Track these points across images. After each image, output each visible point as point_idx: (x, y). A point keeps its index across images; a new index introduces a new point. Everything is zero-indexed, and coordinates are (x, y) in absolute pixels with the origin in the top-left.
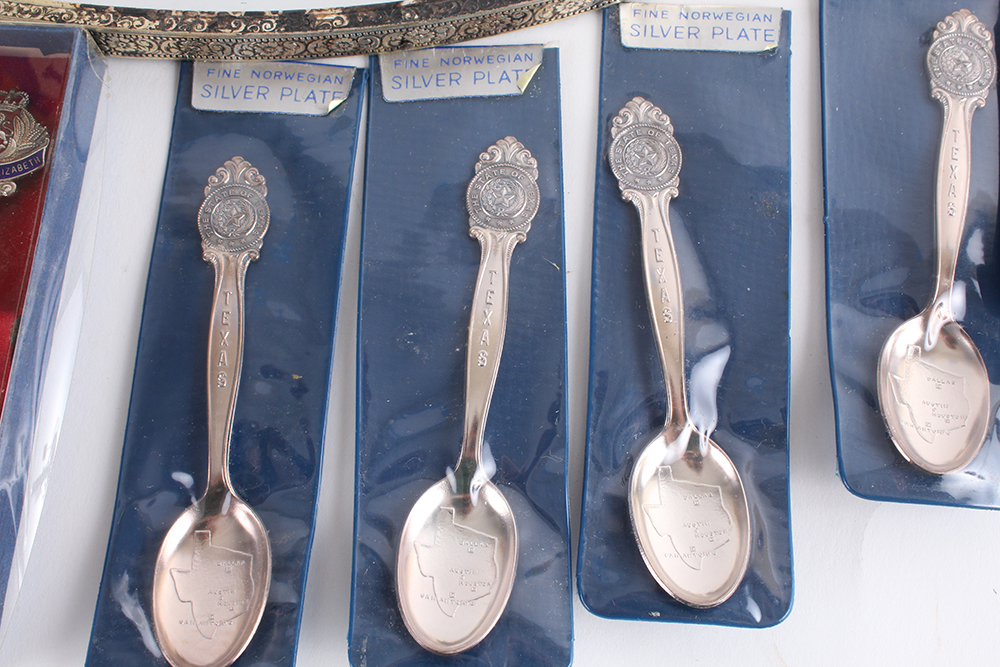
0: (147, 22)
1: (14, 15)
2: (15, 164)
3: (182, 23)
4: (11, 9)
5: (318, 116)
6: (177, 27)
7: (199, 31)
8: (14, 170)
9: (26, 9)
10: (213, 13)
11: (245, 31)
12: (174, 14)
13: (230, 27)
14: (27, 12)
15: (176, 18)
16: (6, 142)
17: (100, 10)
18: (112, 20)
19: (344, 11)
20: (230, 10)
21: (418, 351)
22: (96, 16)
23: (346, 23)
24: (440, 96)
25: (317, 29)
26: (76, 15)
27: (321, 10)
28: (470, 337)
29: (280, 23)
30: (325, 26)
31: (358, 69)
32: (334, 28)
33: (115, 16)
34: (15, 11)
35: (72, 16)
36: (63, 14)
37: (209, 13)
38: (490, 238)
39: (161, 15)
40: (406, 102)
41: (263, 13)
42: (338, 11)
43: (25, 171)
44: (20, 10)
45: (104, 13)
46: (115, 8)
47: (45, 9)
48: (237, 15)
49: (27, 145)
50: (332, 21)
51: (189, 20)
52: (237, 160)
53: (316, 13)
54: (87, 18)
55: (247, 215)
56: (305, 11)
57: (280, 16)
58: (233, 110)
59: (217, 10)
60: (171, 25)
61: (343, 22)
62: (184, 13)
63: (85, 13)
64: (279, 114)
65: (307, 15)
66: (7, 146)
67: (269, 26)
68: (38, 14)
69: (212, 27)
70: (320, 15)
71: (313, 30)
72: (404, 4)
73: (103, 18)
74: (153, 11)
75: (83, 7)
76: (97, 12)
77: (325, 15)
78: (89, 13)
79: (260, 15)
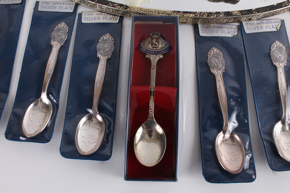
0: (191, 15)
1: (157, 14)
2: (162, 51)
3: (200, 15)
4: (156, 12)
5: (232, 37)
6: (199, 16)
7: (205, 16)
8: (162, 52)
9: (160, 12)
10: (208, 12)
11: (216, 16)
12: (198, 13)
13: (213, 16)
14: (160, 13)
15: (198, 14)
16: (158, 45)
17: (179, 12)
18: (182, 14)
19: (239, 11)
20: (212, 11)
21: (268, 92)
22: (178, 13)
23: (240, 14)
24: (259, 32)
25: (234, 16)
26: (173, 14)
27: (234, 11)
28: (280, 88)
29: (224, 15)
30: (236, 15)
31: (238, 26)
32: (237, 15)
33: (183, 14)
34: (157, 13)
35: (172, 14)
36: (169, 13)
37: (206, 12)
38: (278, 65)
39: (194, 13)
40: (251, 33)
41: (220, 12)
42: (238, 11)
43: (164, 52)
44: (158, 13)
45: (180, 13)
46: (183, 11)
47: (165, 12)
48: (214, 13)
49: (163, 46)
50: (237, 14)
51: (202, 14)
52: (214, 48)
53: (232, 12)
54: (176, 14)
55: (219, 61)
56: (230, 12)
57: (224, 13)
58: (210, 36)
59: (208, 11)
60: (198, 15)
61: (239, 14)
62: (200, 12)
63: (175, 13)
64: (222, 37)
65: (231, 13)
66: (158, 46)
67: (222, 15)
68: (163, 13)
69: (208, 16)
70: (234, 13)
71: (233, 16)
72: (253, 10)
73: (180, 14)
74: (192, 12)
75: (174, 11)
76: (178, 12)
77: (235, 12)
78: (176, 13)
79: (219, 13)
